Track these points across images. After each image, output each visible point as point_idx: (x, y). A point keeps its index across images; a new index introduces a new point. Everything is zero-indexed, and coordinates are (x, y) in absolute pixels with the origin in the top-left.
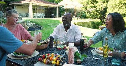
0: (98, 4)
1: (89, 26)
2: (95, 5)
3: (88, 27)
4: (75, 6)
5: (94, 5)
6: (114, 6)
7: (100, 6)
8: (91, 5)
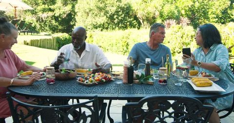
0: (56, 5)
1: (52, 47)
2: (52, 7)
3: (50, 49)
4: (15, 7)
5: (50, 7)
6: (88, 11)
7: (61, 9)
8: (43, 6)
